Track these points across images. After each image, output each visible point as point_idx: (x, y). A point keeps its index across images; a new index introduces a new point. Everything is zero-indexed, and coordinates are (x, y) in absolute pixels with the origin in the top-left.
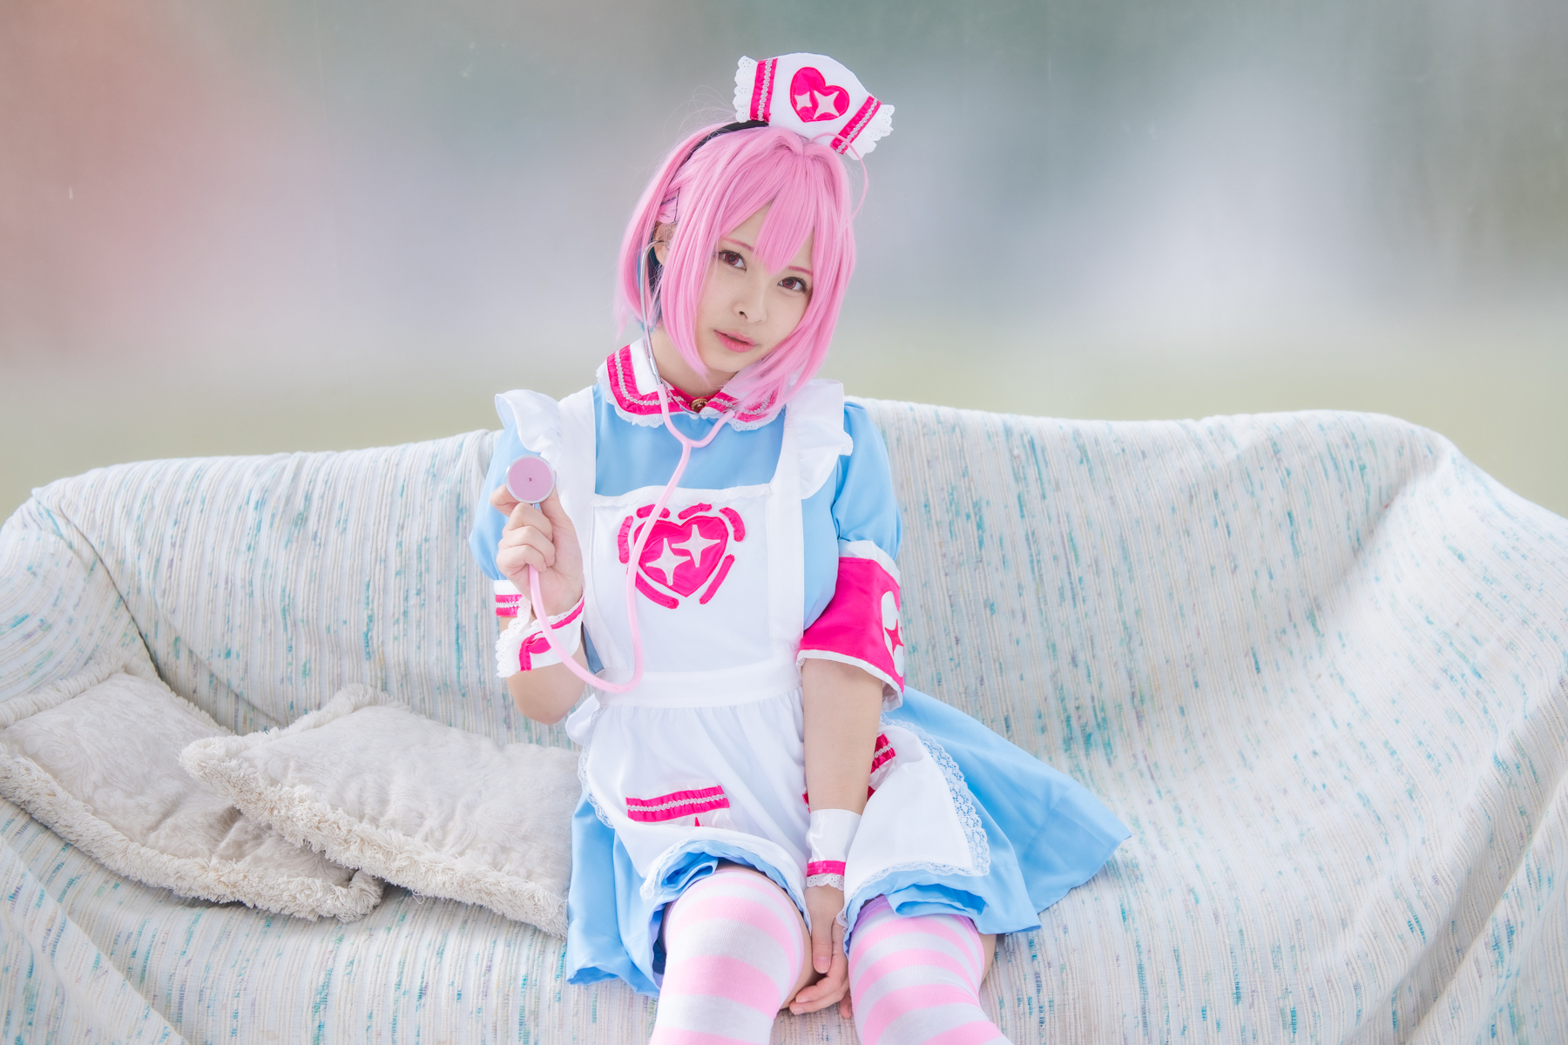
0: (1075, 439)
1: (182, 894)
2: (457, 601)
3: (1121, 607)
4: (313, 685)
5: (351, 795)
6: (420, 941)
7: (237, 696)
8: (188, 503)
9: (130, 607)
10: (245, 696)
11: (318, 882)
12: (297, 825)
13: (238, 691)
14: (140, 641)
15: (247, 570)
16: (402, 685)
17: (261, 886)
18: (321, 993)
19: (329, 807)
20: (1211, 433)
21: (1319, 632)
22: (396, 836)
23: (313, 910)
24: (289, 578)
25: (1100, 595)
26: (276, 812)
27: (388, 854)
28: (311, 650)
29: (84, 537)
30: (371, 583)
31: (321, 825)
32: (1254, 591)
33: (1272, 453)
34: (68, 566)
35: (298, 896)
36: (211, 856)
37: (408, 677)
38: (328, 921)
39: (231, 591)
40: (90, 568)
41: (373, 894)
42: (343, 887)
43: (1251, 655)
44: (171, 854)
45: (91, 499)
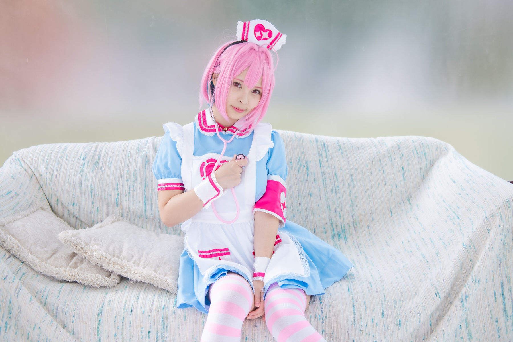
0: (337, 143)
1: (58, 278)
2: (145, 189)
3: (350, 195)
4: (100, 215)
5: (111, 249)
6: (131, 294)
7: (76, 217)
8: (62, 157)
9: (43, 189)
10: (79, 217)
11: (100, 276)
12: (94, 258)
13: (76, 216)
14: (46, 200)
15: (80, 178)
16: (127, 215)
17: (82, 276)
18: (100, 310)
19: (104, 253)
20: (379, 142)
21: (411, 204)
22: (125, 262)
23: (98, 284)
24: (93, 181)
25: (344, 191)
26: (87, 254)
27: (122, 267)
28: (99, 204)
29: (30, 167)
30: (119, 183)
31: (101, 258)
32: (391, 191)
33: (398, 149)
34: (24, 176)
35: (94, 280)
36: (67, 267)
37: (129, 213)
38: (103, 288)
39: (75, 185)
40: (31, 177)
41: (117, 280)
42: (108, 277)
43: (390, 211)
44: (55, 266)
45: (32, 155)
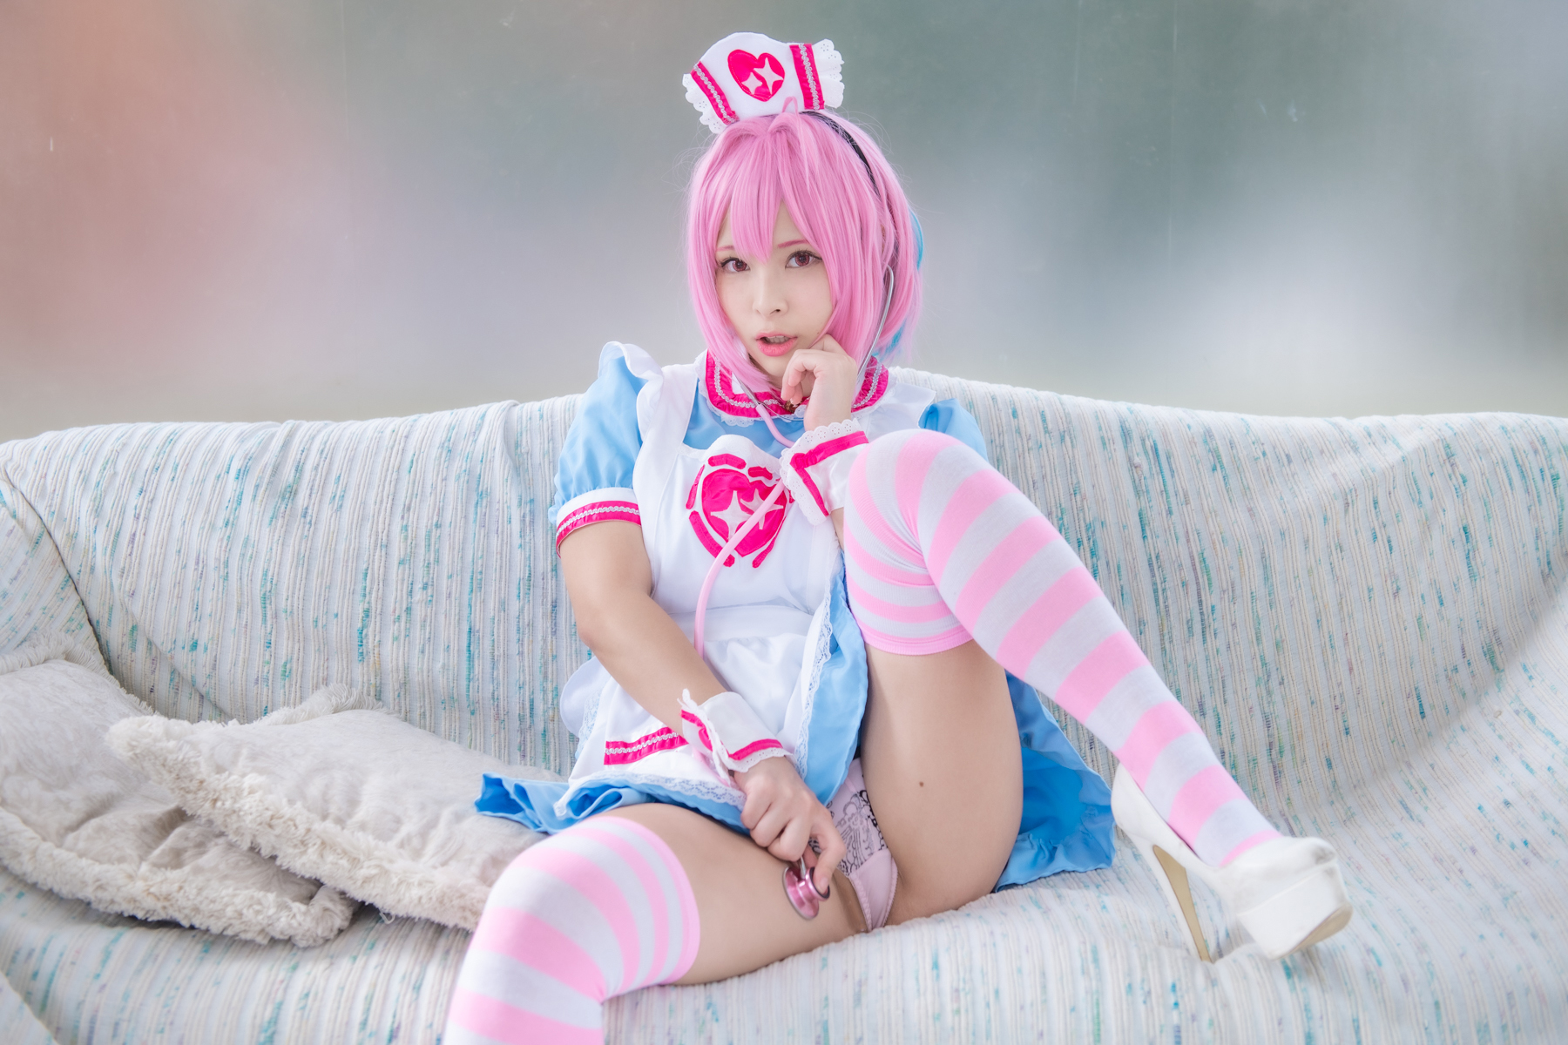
0: (1206, 442)
1: (101, 908)
2: (470, 599)
3: (1258, 639)
4: (293, 689)
5: (314, 790)
6: (392, 972)
7: (202, 697)
8: (157, 469)
9: (81, 588)
10: (212, 697)
11: (271, 897)
12: (244, 821)
13: (203, 691)
14: (89, 630)
15: (223, 548)
16: (399, 696)
17: (200, 898)
18: (266, 1031)
19: (284, 801)
20: (1370, 435)
21: (1499, 669)
22: (365, 840)
23: (262, 931)
24: (273, 560)
25: (1234, 625)
26: (219, 804)
27: (355, 861)
28: (293, 648)
29: (32, 507)
30: (370, 572)
31: (274, 822)
32: (1419, 619)
33: (1445, 457)
34: (8, 535)
35: (245, 911)
36: (140, 863)
37: (407, 685)
38: (280, 947)
39: (202, 574)
40: (34, 541)
41: (340, 916)
42: (301, 902)
43: (1415, 696)
44: (92, 859)
45: (42, 463)
